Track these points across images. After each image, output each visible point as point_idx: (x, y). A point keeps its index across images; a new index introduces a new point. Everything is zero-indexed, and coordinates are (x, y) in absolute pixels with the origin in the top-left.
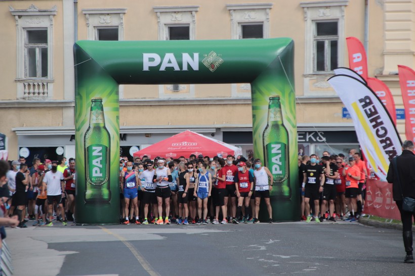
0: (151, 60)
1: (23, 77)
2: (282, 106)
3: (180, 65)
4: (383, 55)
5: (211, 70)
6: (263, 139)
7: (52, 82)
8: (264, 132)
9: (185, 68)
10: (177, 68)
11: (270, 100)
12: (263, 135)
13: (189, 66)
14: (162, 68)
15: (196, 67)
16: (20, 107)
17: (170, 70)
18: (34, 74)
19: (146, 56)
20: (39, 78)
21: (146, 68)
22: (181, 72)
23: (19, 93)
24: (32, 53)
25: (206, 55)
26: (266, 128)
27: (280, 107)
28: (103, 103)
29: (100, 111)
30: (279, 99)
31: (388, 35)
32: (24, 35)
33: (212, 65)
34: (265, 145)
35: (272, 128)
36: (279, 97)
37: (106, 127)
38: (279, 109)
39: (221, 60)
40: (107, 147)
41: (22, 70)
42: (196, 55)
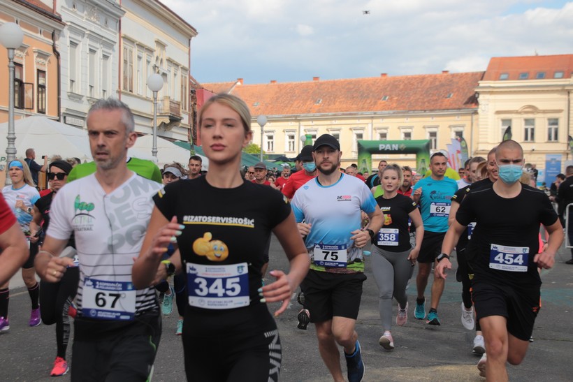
0: (382, 147)
3: (392, 148)
4: (478, 143)
5: (402, 150)
10: (390, 149)
11: (421, 160)
13: (394, 149)
15: (397, 149)
17: (388, 150)
19: (380, 146)
21: (380, 149)
22: (392, 150)
25: (400, 145)
26: (420, 169)
27: (425, 163)
28: (366, 160)
29: (365, 163)
31: (480, 136)
32: (355, 136)
33: (402, 148)
39: (405, 147)
42: (397, 145)
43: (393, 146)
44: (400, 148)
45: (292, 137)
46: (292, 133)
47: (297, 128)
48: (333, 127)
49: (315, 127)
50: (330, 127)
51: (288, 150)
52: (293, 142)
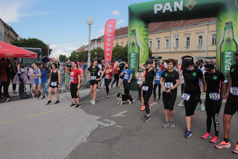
0: (158, 7)
1: (198, 46)
2: (234, 28)
3: (173, 9)
5: (190, 9)
6: (220, 49)
7: (203, 46)
8: (221, 45)
9: (175, 10)
10: (171, 10)
11: (226, 24)
12: (221, 46)
13: (177, 8)
14: (164, 11)
15: (181, 9)
16: (197, 52)
17: (167, 11)
18: (200, 45)
19: (156, 6)
20: (201, 46)
21: (156, 12)
22: (174, 12)
23: (197, 49)
24: (199, 41)
25: (187, 1)
26: (223, 42)
27: (232, 28)
28: (136, 32)
29: (135, 36)
30: (232, 23)
32: (198, 37)
33: (190, 7)
34: (222, 52)
35: (226, 42)
36: (232, 22)
37: (137, 43)
38: (232, 30)
39: (195, 3)
40: (137, 54)
41: (197, 44)
42: (182, 2)
43: (176, 4)
44: (187, 6)
45: (168, 41)
46: (167, 39)
47: (170, 35)
48: (187, 33)
49: (178, 34)
50: (185, 33)
51: (166, 47)
52: (168, 43)
